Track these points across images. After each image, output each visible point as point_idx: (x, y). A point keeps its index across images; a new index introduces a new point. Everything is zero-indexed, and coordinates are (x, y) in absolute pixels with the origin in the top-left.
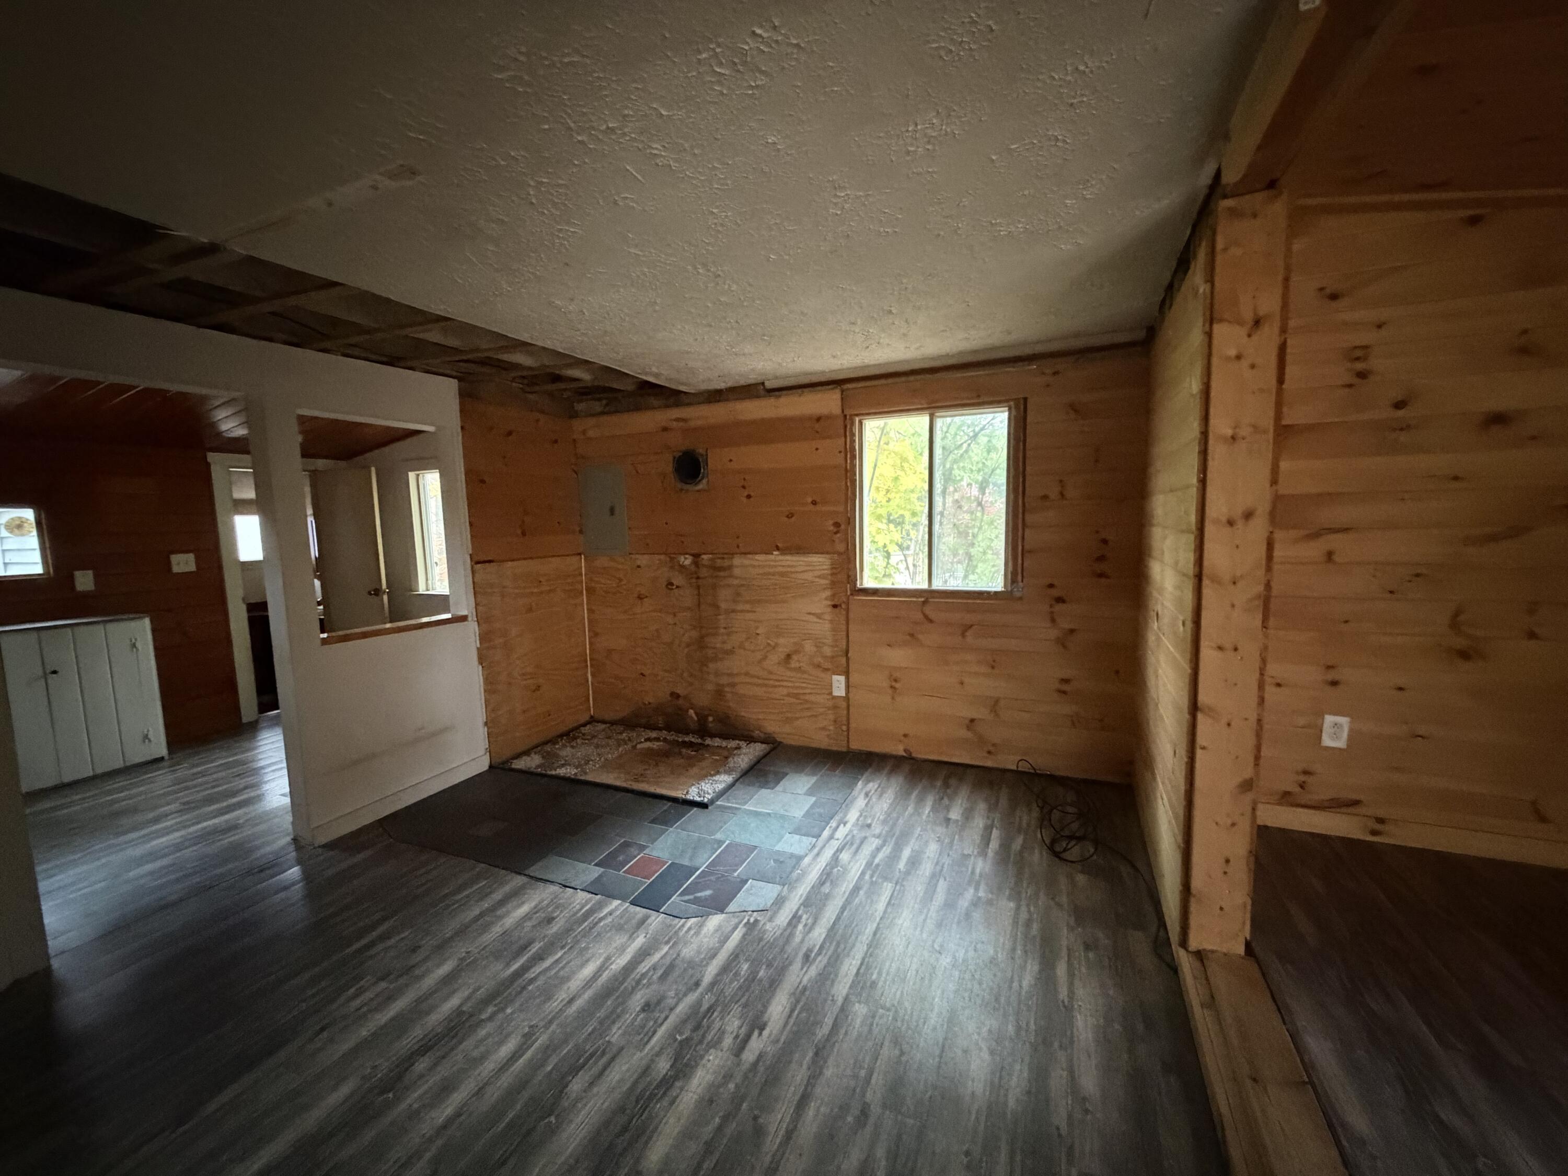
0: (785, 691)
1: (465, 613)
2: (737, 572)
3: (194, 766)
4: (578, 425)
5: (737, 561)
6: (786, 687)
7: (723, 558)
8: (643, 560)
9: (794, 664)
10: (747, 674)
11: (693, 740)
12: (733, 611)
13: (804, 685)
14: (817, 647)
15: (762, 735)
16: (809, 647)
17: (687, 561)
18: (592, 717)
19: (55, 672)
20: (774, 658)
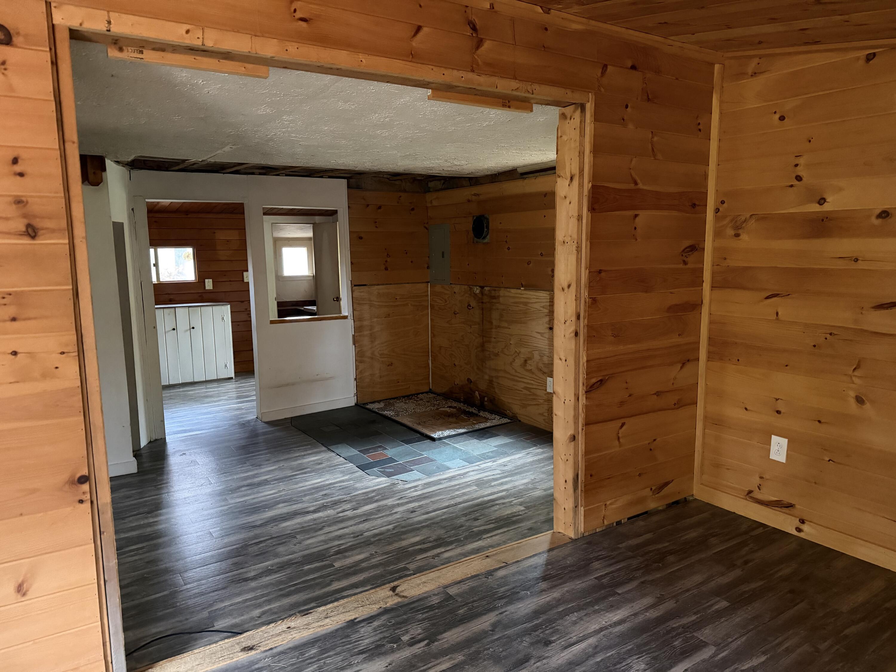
0: (523, 385)
1: (346, 314)
2: (501, 299)
3: (241, 383)
4: (429, 197)
5: (502, 292)
6: (524, 382)
7: (495, 290)
8: (457, 288)
9: (529, 367)
10: (505, 371)
11: (474, 411)
12: (499, 327)
13: (532, 382)
14: (540, 356)
15: (511, 414)
16: (536, 356)
17: (477, 290)
18: (430, 389)
19: (193, 328)
20: (518, 362)
